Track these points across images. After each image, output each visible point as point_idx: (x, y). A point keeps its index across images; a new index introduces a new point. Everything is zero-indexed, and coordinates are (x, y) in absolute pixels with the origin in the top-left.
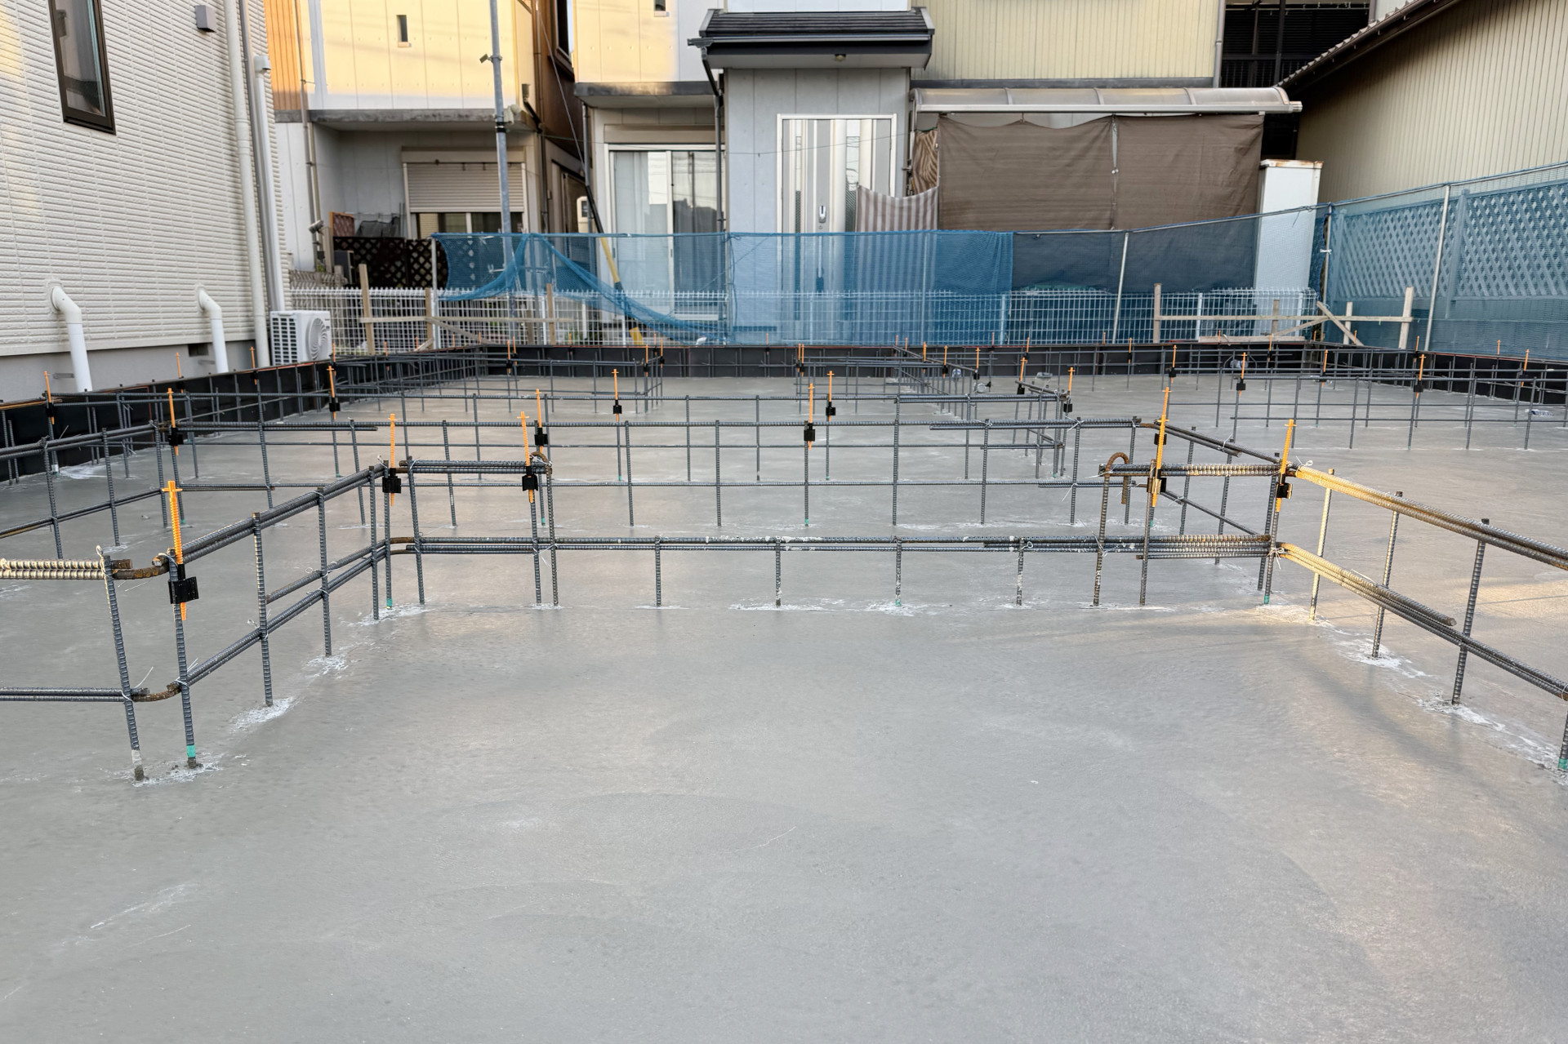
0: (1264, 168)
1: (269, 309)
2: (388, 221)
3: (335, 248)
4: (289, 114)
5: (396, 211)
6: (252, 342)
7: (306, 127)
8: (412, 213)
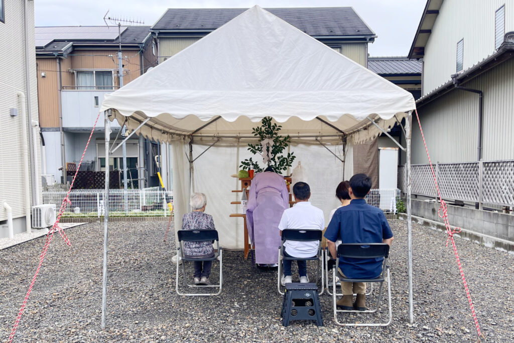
0: (379, 150)
1: (32, 205)
2: (90, 163)
3: (68, 175)
4: (56, 128)
5: (93, 160)
6: (25, 217)
7: (61, 133)
8: (99, 158)
